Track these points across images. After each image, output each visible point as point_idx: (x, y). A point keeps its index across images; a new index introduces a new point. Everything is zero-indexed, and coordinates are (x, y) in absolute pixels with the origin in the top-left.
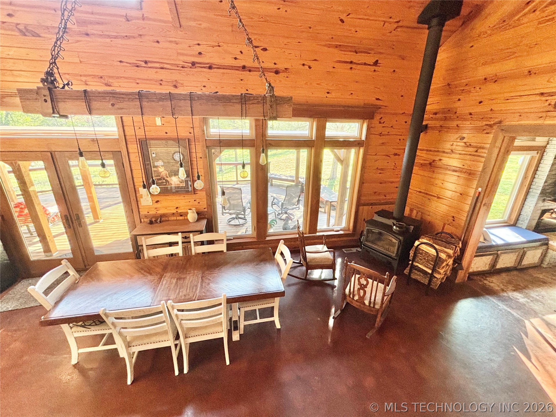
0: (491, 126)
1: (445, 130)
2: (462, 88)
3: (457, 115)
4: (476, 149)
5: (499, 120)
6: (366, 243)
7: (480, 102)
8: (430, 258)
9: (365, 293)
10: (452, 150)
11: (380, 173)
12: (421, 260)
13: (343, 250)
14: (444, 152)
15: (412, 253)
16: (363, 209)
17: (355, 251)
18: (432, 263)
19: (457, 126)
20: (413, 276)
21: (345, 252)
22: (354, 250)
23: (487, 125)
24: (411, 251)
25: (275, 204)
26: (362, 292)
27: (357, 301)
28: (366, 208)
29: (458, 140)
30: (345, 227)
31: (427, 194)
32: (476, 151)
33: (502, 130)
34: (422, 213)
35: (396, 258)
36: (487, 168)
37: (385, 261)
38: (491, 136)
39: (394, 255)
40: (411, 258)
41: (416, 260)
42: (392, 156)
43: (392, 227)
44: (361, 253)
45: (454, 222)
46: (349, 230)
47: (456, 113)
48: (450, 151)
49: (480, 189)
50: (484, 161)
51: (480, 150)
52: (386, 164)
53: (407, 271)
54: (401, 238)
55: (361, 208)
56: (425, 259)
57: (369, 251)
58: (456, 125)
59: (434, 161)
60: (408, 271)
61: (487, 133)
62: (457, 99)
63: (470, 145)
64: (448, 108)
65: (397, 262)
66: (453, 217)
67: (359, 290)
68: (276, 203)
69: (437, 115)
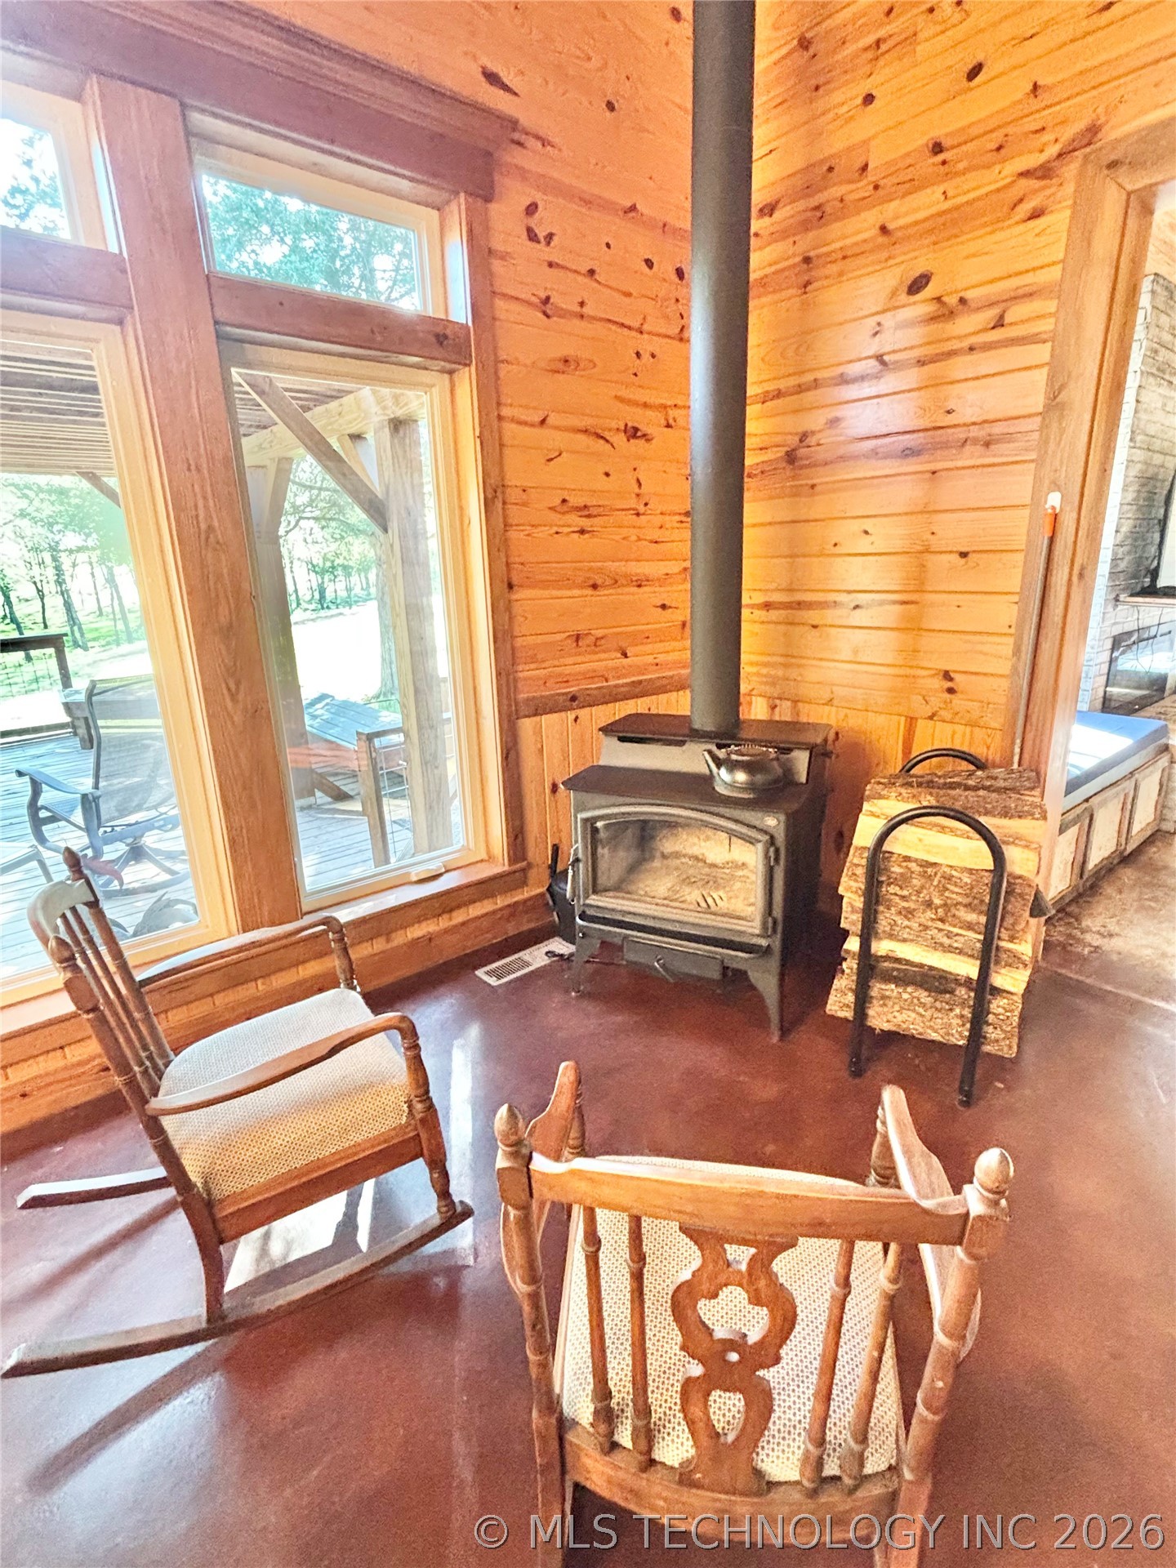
0: (1044, 172)
1: (833, 269)
2: (870, 39)
3: (871, 176)
4: (993, 313)
5: (1080, 125)
6: (594, 900)
7: (974, 72)
8: (955, 894)
9: (761, 1405)
10: (879, 358)
11: (582, 532)
12: (909, 913)
13: (480, 973)
14: (843, 380)
15: (851, 891)
16: (538, 732)
17: (546, 961)
18: (972, 917)
19: (884, 230)
20: (880, 1019)
21: (493, 981)
22: (536, 957)
23: (1025, 174)
24: (844, 879)
25: (53, 819)
26: (727, 1407)
27: (685, 1477)
28: (550, 722)
29: (903, 297)
30: (466, 848)
31: (799, 605)
32: (999, 323)
33: (1113, 165)
34: (795, 702)
35: (764, 942)
36: (1072, 385)
37: (714, 974)
38: (1059, 220)
39: (755, 927)
40: (851, 919)
41: (883, 924)
42: (619, 439)
43: (709, 779)
44: (577, 962)
45: (956, 700)
46: (490, 858)
47: (865, 168)
48: (873, 362)
49: (1054, 500)
50: (1046, 357)
51: (1014, 313)
52: (602, 483)
53: (840, 1001)
54: (771, 822)
55: (526, 725)
56: (929, 904)
57: (617, 941)
58: (875, 231)
59: (804, 436)
60: (850, 998)
61: (1036, 214)
62: (859, 100)
63: (962, 301)
64: (822, 162)
65: (774, 963)
66: (947, 676)
67: (693, 1393)
68: (59, 811)
69: (777, 215)
